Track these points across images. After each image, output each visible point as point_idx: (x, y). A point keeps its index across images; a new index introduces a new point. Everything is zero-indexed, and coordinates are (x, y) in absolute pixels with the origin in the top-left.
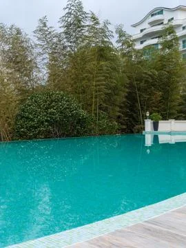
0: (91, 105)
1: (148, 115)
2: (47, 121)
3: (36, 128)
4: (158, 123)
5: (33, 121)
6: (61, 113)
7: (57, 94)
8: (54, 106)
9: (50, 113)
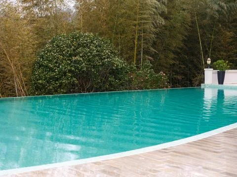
0: (132, 49)
1: (209, 62)
2: (70, 71)
3: (57, 79)
4: (224, 73)
5: (54, 71)
6: (89, 61)
7: (85, 36)
8: (80, 53)
9: (75, 62)
